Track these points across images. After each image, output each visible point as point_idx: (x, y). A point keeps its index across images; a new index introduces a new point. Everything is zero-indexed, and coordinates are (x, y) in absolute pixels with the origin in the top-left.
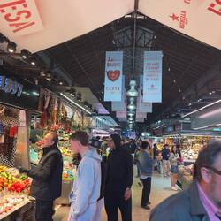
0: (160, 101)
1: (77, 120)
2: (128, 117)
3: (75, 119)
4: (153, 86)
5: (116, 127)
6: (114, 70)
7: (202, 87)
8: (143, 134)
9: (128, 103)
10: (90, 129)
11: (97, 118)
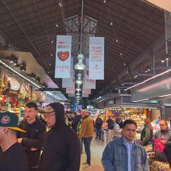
0: (103, 79)
1: (24, 93)
2: (76, 92)
3: (22, 91)
4: (97, 66)
5: (66, 101)
6: (64, 51)
7: (135, 69)
8: (88, 107)
9: (76, 78)
10: (41, 103)
11: (48, 92)
